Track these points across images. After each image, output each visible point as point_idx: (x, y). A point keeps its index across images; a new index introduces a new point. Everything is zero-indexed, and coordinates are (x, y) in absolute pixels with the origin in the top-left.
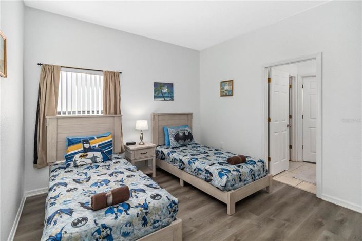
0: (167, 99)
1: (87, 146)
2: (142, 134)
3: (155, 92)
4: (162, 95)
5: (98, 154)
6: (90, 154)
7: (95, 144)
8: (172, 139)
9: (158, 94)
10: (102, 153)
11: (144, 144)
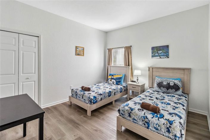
0: (163, 57)
1: (112, 77)
2: (138, 77)
3: (152, 53)
4: (158, 55)
5: (115, 81)
6: (113, 80)
7: (115, 77)
8: (155, 85)
9: (155, 54)
10: (116, 81)
11: (139, 83)
